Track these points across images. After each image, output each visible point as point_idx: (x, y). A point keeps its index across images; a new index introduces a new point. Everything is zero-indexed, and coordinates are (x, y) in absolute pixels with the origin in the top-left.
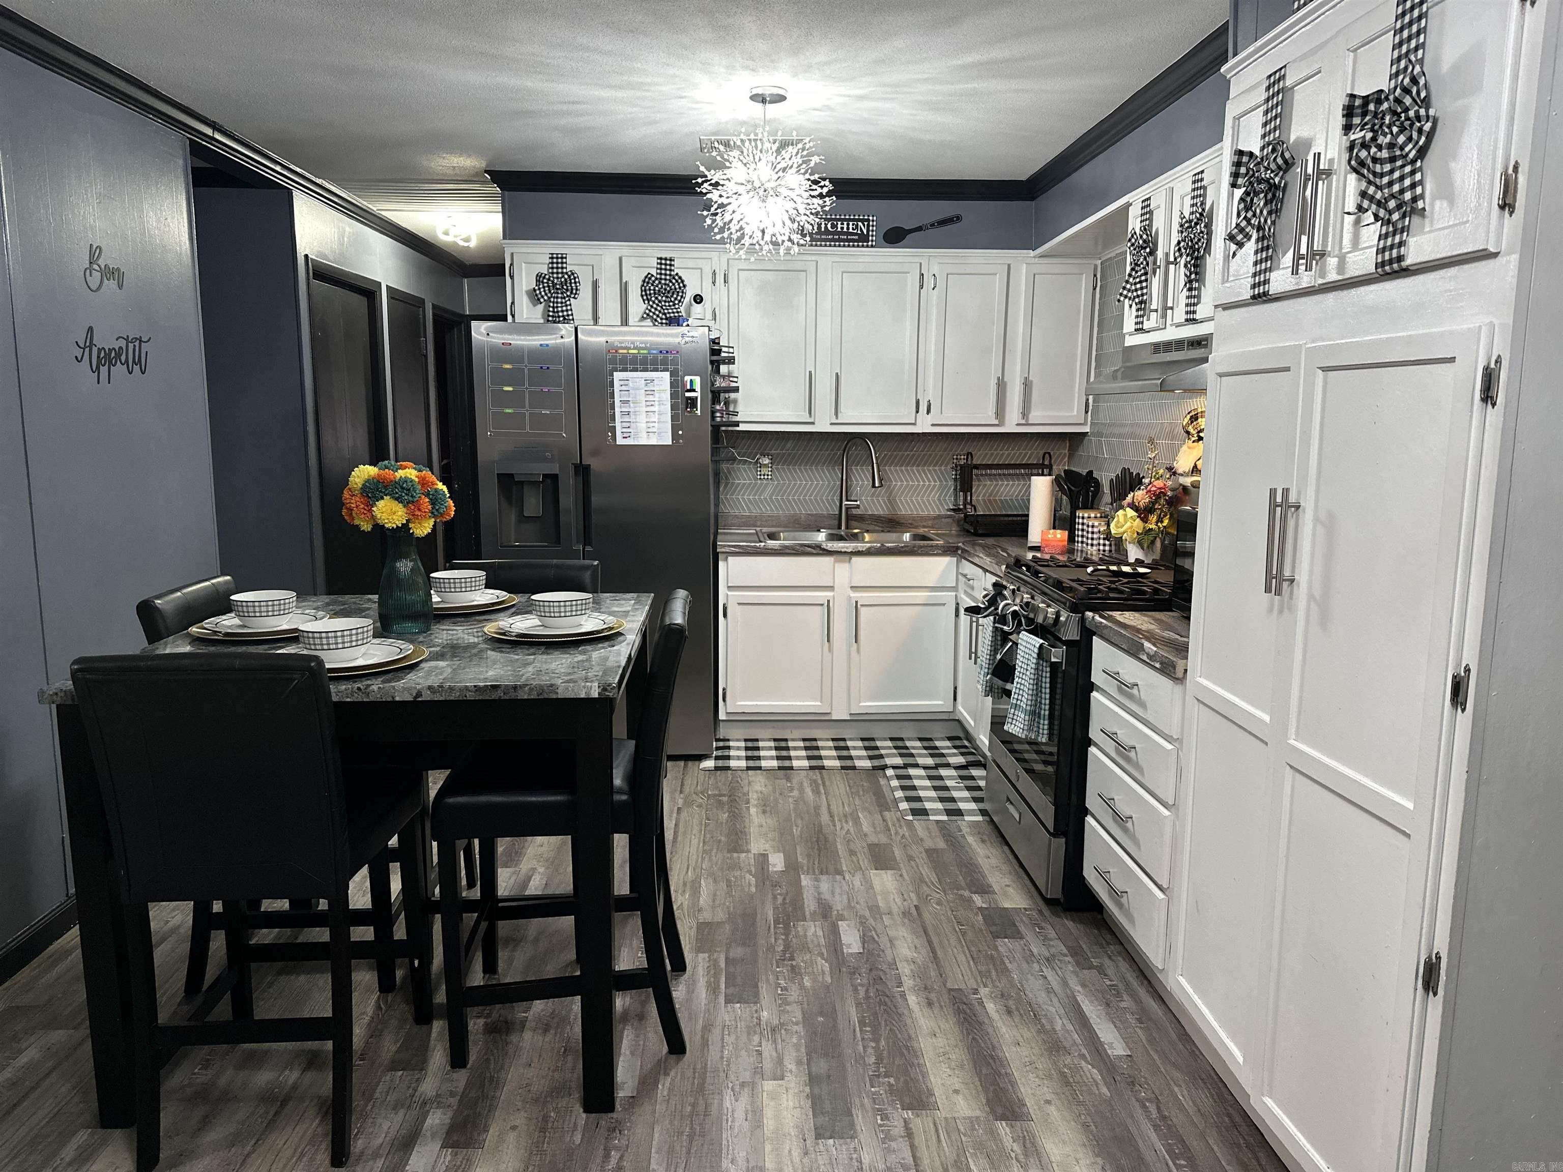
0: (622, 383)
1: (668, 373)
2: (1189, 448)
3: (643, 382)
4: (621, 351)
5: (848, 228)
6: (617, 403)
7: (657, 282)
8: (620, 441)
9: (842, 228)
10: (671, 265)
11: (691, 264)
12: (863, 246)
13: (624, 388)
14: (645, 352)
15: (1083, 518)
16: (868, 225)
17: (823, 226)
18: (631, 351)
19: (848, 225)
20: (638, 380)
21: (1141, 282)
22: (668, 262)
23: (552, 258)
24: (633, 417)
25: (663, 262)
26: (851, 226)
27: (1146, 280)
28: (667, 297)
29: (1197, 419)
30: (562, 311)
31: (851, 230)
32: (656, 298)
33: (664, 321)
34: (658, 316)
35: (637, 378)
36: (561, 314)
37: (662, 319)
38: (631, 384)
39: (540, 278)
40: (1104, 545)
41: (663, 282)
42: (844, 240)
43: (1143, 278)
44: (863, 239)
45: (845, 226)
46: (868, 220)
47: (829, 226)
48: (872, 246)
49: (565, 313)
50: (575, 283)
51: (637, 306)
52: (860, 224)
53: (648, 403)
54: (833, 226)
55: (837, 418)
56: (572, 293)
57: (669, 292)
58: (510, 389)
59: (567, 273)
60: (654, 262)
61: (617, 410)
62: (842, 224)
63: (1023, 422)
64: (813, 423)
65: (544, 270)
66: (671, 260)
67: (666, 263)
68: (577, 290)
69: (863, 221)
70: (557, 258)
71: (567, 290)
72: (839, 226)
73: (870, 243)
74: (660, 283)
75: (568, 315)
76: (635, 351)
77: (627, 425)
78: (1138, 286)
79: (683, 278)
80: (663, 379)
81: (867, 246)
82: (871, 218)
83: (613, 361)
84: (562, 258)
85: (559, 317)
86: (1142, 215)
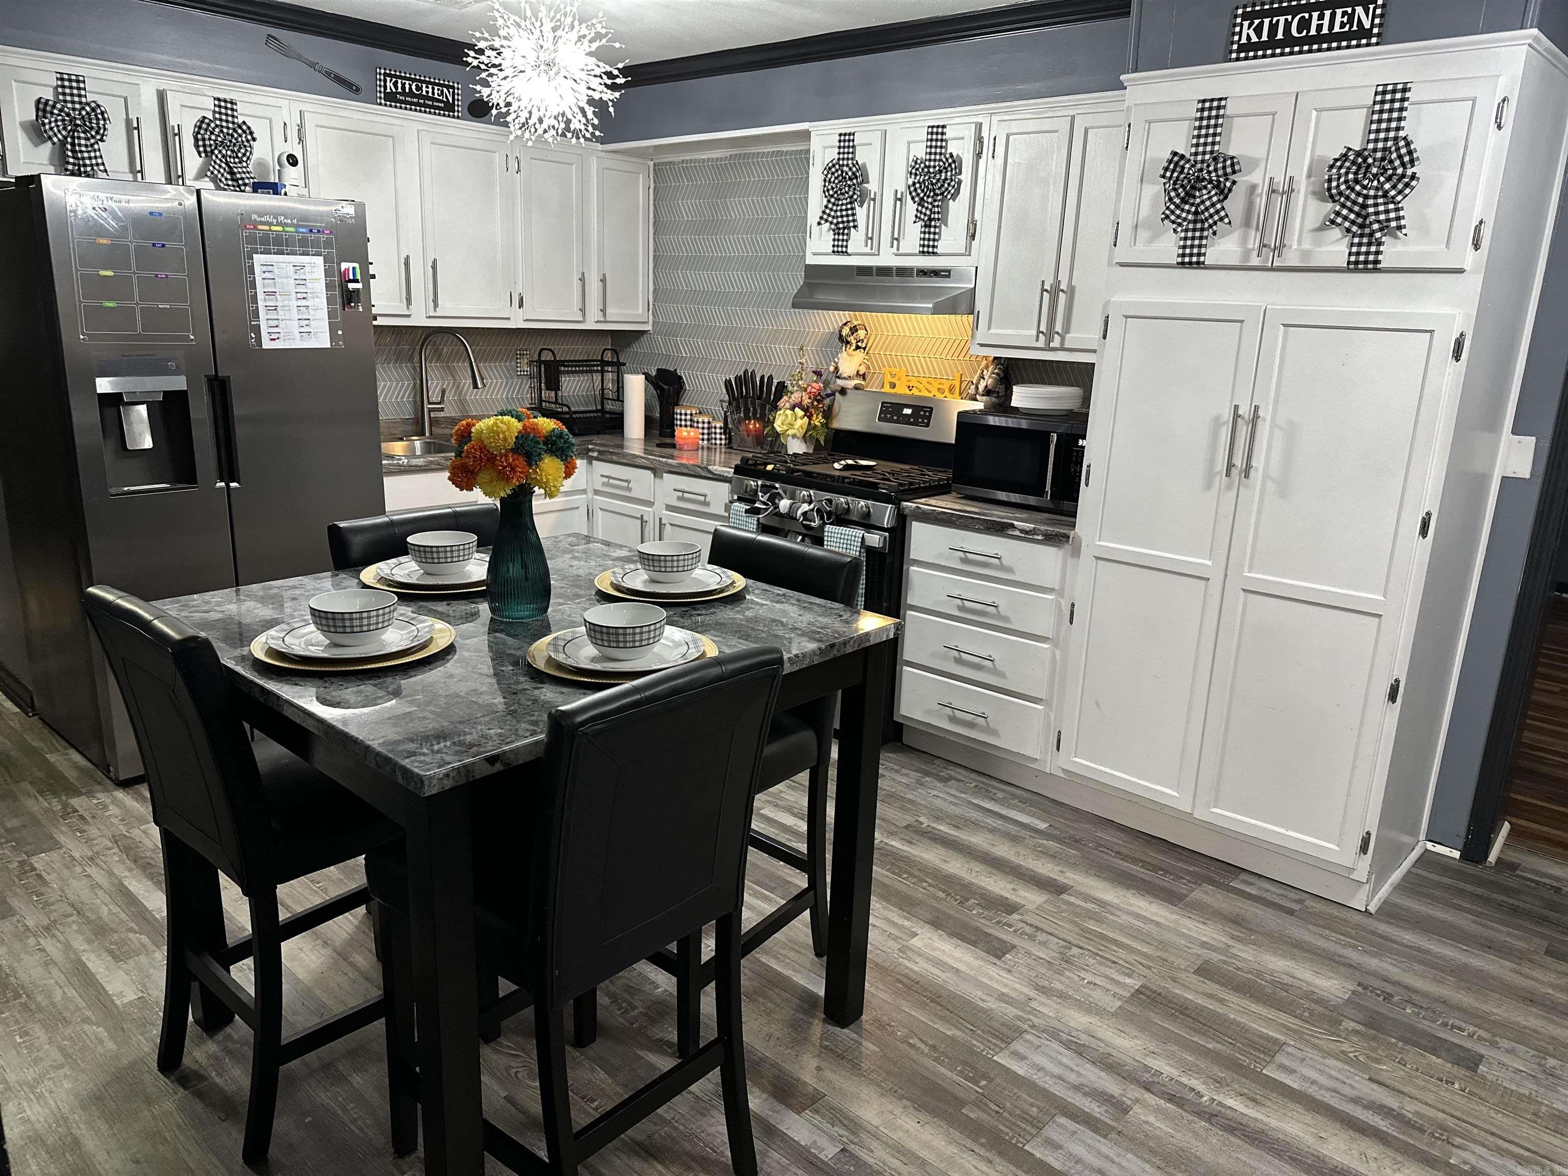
0: (265, 268)
1: (322, 258)
2: (849, 355)
3: (293, 269)
4: (260, 227)
5: (433, 93)
6: (260, 296)
7: (217, 130)
8: (267, 344)
9: (427, 92)
10: (232, 110)
11: (259, 111)
12: (449, 116)
13: (267, 275)
14: (292, 229)
15: (681, 414)
16: (454, 92)
17: (407, 86)
18: (273, 228)
19: (433, 89)
20: (284, 265)
21: (847, 210)
22: (229, 105)
23: (62, 79)
24: (281, 313)
25: (223, 104)
26: (436, 91)
27: (852, 209)
28: (233, 151)
29: (857, 331)
30: (90, 158)
31: (436, 96)
32: (220, 152)
33: (230, 183)
34: (223, 175)
35: (284, 263)
36: (88, 162)
37: (226, 179)
38: (276, 271)
39: (42, 107)
40: (721, 439)
41: (225, 130)
42: (430, 107)
43: (849, 206)
44: (448, 108)
45: (430, 90)
46: (453, 87)
47: (414, 87)
48: (458, 118)
49: (94, 161)
50: (104, 119)
51: (192, 161)
52: (445, 90)
53: (299, 295)
54: (419, 88)
55: (435, 311)
56: (97, 133)
57: (235, 145)
58: (110, 273)
59: (88, 104)
60: (210, 104)
61: (261, 304)
62: (427, 87)
63: (602, 319)
64: (409, 316)
65: (49, 95)
66: (232, 103)
67: (225, 106)
68: (105, 129)
69: (448, 87)
70: (70, 80)
71: (92, 128)
72: (424, 89)
73: (456, 114)
74: (222, 131)
75: (97, 164)
76: (279, 228)
77: (275, 323)
78: (844, 213)
79: (253, 129)
80: (315, 266)
81: (454, 117)
82: (456, 85)
83: (251, 239)
84: (78, 81)
85: (85, 165)
86: (839, 147)
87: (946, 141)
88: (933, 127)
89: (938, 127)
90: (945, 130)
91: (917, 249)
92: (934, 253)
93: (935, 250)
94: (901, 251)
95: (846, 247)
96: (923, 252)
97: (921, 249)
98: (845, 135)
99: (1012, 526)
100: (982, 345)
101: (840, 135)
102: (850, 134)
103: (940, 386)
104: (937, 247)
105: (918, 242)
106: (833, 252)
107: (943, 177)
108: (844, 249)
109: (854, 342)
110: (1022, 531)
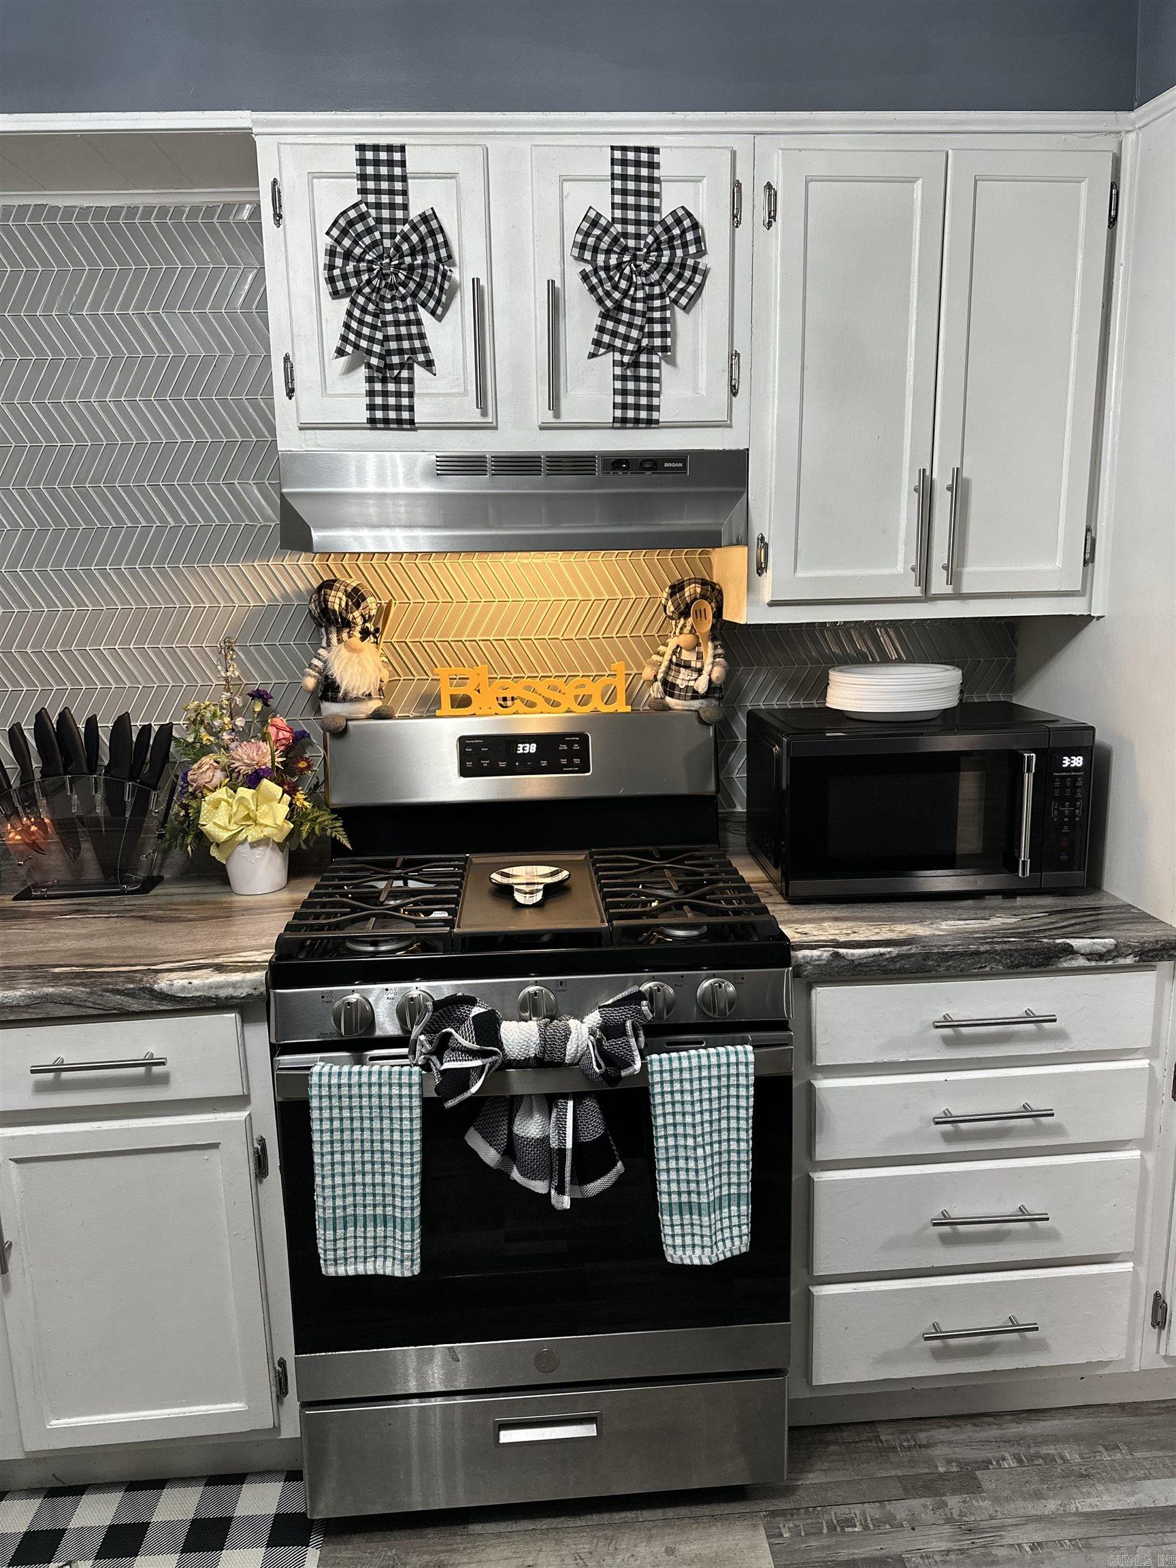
2: (352, 650)
21: (404, 324)
27: (417, 322)
43: (407, 316)
78: (399, 331)
86: (363, 177)
87: (658, 181)
88: (624, 149)
89: (637, 150)
90: (656, 158)
91: (607, 414)
92: (650, 423)
93: (655, 415)
94: (566, 418)
95: (411, 408)
96: (624, 420)
97: (618, 413)
98: (376, 148)
99: (1069, 951)
100: (773, 604)
101: (361, 148)
102: (390, 149)
103: (581, 692)
104: (658, 408)
105: (609, 399)
106: (372, 421)
107: (665, 260)
108: (405, 415)
109: (359, 621)
110: (1090, 956)
